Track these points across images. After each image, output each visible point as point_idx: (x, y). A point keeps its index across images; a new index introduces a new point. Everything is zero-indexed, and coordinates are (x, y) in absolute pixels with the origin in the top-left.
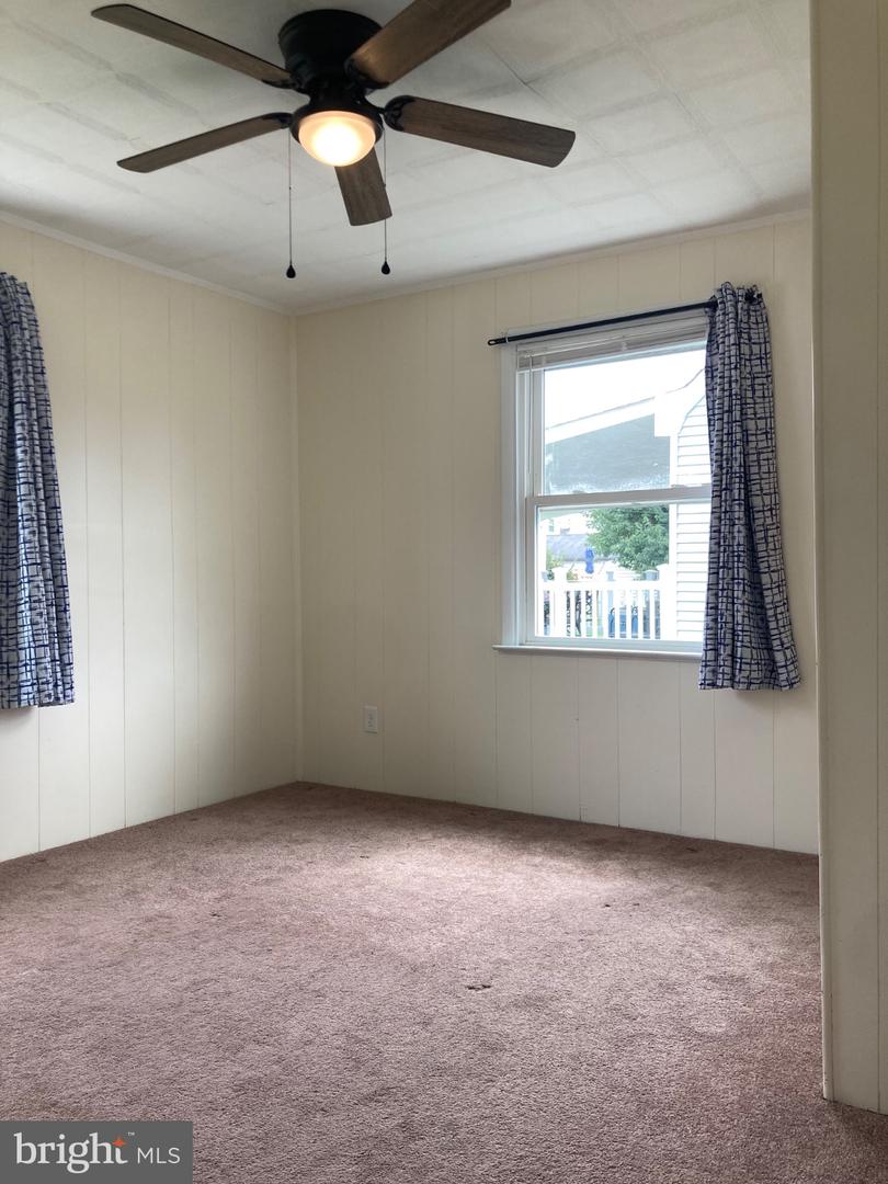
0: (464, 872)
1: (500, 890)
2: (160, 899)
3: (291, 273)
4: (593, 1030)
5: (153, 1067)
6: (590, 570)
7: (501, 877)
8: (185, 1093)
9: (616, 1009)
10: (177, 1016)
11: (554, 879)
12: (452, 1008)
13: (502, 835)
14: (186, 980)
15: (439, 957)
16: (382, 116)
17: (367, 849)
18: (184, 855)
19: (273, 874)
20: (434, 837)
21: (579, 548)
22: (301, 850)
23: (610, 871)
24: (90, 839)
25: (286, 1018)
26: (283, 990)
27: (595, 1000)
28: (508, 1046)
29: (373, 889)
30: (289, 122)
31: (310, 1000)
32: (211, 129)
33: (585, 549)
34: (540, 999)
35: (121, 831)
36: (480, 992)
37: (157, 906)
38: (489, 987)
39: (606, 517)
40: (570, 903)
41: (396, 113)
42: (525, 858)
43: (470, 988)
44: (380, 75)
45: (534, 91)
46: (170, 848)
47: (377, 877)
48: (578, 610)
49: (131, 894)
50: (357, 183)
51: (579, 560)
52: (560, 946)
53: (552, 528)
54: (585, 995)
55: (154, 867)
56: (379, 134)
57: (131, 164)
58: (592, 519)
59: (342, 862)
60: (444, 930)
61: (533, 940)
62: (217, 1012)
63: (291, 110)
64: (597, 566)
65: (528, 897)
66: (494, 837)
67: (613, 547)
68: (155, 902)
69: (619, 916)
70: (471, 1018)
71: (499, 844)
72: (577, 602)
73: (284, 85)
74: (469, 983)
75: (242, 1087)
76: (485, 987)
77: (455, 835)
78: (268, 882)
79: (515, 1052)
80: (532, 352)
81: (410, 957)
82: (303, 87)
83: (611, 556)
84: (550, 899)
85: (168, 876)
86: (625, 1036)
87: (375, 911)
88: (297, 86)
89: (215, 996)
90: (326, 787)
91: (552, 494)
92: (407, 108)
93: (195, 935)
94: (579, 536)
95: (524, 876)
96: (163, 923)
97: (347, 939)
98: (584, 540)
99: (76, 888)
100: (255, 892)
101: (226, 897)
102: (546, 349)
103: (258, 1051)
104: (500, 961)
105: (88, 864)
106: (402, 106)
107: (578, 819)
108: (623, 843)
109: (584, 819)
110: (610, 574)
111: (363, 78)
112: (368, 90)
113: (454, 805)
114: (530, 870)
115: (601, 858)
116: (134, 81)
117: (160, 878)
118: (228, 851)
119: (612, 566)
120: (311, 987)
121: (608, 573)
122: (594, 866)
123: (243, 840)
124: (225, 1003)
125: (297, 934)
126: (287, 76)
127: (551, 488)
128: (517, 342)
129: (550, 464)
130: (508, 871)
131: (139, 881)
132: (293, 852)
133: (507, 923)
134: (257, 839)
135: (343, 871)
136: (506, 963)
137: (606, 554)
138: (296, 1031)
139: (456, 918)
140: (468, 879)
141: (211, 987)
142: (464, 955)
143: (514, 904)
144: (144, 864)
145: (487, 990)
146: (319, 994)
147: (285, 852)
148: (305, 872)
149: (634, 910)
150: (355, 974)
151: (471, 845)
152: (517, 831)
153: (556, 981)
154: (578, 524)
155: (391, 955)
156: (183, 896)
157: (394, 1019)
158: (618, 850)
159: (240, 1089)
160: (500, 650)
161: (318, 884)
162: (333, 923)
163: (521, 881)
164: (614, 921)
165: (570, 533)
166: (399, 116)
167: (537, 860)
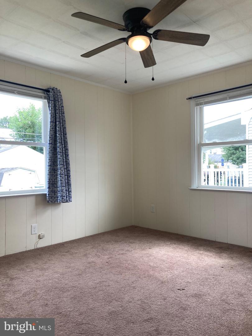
0: (179, 254)
1: (189, 261)
2: (93, 257)
3: (126, 82)
4: (216, 306)
5: (87, 305)
6: (223, 165)
7: (190, 257)
8: (95, 313)
9: (223, 300)
10: (95, 291)
11: (206, 258)
12: (173, 295)
13: (191, 244)
14: (98, 281)
15: (170, 280)
16: (152, 36)
17: (151, 246)
18: (100, 245)
19: (124, 252)
20: (171, 244)
21: (219, 158)
22: (132, 245)
23: (224, 257)
24: (76, 239)
25: (124, 294)
26: (124, 286)
27: (217, 297)
28: (189, 309)
29: (152, 258)
30: (126, 40)
31: (132, 289)
32: (105, 44)
33: (221, 159)
34: (200, 295)
35: (84, 237)
36: (181, 291)
37: (92, 259)
38: (184, 290)
39: (227, 149)
40: (211, 266)
41: (156, 35)
42: (197, 251)
43: (179, 290)
44: (151, 24)
45: (197, 24)
46: (96, 243)
47: (153, 255)
48: (218, 177)
49: (85, 255)
50: (146, 55)
51: (219, 162)
52: (207, 279)
53: (211, 153)
54: (214, 295)
55: (92, 248)
56: (151, 41)
57: (84, 56)
58: (223, 150)
59: (144, 249)
60: (172, 271)
61: (199, 276)
62: (105, 291)
63: (126, 37)
64: (225, 164)
65: (198, 263)
66: (189, 244)
67: (230, 158)
68: (91, 258)
69: (226, 271)
70: (178, 299)
71: (190, 247)
72: (218, 175)
73: (124, 30)
74: (178, 288)
75: (111, 313)
76: (183, 290)
77: (177, 243)
78: (122, 254)
79: (191, 311)
80: (200, 101)
81: (161, 279)
82: (129, 30)
83: (229, 161)
84: (205, 264)
85: (95, 250)
86: (226, 309)
87: (152, 264)
88: (128, 30)
89: (105, 286)
90: (140, 227)
91: (207, 143)
92: (159, 33)
93: (101, 268)
94: (219, 155)
95: (197, 257)
96: (93, 264)
97: (143, 272)
98: (221, 156)
99: (71, 253)
100: (118, 257)
101: (111, 258)
102: (204, 100)
103: (116, 303)
104: (188, 282)
105: (75, 246)
106: (158, 32)
107: (215, 240)
108: (228, 248)
109: (217, 241)
110: (228, 167)
111: (146, 26)
112: (148, 29)
113: (177, 234)
114: (199, 255)
115: (221, 253)
116: (85, 34)
117: (93, 251)
118: (112, 245)
119: (230, 164)
120: (132, 286)
121: (227, 166)
122: (219, 255)
123: (116, 241)
124: (108, 288)
125: (129, 270)
126: (124, 27)
127: (206, 141)
128: (196, 98)
129: (206, 133)
130: (192, 255)
131: (87, 252)
132: (130, 246)
133: (191, 271)
134: (120, 242)
135: (144, 252)
136: (190, 283)
137: (228, 160)
138: (127, 298)
139: (176, 268)
140: (180, 257)
141: (104, 283)
142: (177, 279)
143: (193, 265)
144: (89, 247)
145: (184, 291)
146: (134, 288)
147: (128, 245)
148: (133, 252)
149: (231, 269)
150: (145, 283)
151: (181, 247)
152: (196, 243)
153: (205, 290)
154: (219, 151)
155: (156, 278)
156: (99, 257)
157: (155, 297)
158: (227, 250)
159: (110, 314)
160: (190, 189)
161: (136, 255)
162: (140, 267)
163: (196, 258)
164: (224, 272)
165: (217, 154)
166: (157, 35)
167: (202, 252)
